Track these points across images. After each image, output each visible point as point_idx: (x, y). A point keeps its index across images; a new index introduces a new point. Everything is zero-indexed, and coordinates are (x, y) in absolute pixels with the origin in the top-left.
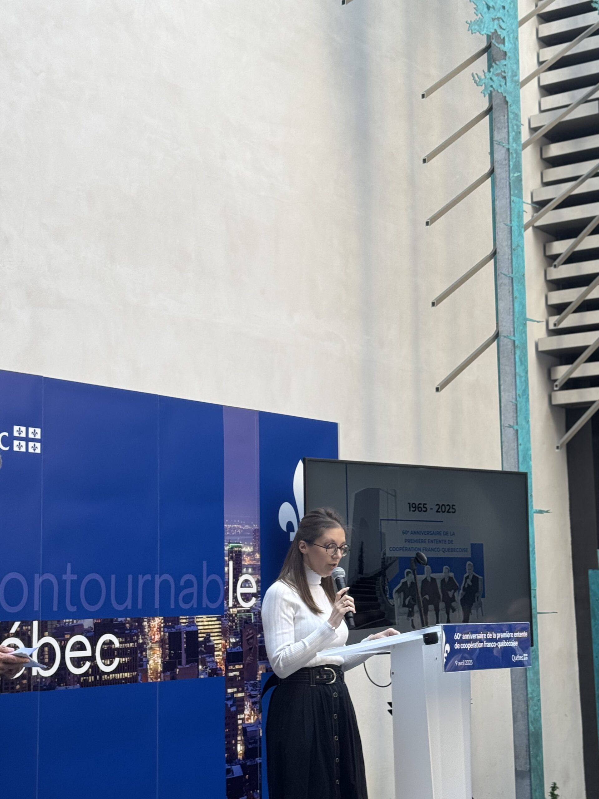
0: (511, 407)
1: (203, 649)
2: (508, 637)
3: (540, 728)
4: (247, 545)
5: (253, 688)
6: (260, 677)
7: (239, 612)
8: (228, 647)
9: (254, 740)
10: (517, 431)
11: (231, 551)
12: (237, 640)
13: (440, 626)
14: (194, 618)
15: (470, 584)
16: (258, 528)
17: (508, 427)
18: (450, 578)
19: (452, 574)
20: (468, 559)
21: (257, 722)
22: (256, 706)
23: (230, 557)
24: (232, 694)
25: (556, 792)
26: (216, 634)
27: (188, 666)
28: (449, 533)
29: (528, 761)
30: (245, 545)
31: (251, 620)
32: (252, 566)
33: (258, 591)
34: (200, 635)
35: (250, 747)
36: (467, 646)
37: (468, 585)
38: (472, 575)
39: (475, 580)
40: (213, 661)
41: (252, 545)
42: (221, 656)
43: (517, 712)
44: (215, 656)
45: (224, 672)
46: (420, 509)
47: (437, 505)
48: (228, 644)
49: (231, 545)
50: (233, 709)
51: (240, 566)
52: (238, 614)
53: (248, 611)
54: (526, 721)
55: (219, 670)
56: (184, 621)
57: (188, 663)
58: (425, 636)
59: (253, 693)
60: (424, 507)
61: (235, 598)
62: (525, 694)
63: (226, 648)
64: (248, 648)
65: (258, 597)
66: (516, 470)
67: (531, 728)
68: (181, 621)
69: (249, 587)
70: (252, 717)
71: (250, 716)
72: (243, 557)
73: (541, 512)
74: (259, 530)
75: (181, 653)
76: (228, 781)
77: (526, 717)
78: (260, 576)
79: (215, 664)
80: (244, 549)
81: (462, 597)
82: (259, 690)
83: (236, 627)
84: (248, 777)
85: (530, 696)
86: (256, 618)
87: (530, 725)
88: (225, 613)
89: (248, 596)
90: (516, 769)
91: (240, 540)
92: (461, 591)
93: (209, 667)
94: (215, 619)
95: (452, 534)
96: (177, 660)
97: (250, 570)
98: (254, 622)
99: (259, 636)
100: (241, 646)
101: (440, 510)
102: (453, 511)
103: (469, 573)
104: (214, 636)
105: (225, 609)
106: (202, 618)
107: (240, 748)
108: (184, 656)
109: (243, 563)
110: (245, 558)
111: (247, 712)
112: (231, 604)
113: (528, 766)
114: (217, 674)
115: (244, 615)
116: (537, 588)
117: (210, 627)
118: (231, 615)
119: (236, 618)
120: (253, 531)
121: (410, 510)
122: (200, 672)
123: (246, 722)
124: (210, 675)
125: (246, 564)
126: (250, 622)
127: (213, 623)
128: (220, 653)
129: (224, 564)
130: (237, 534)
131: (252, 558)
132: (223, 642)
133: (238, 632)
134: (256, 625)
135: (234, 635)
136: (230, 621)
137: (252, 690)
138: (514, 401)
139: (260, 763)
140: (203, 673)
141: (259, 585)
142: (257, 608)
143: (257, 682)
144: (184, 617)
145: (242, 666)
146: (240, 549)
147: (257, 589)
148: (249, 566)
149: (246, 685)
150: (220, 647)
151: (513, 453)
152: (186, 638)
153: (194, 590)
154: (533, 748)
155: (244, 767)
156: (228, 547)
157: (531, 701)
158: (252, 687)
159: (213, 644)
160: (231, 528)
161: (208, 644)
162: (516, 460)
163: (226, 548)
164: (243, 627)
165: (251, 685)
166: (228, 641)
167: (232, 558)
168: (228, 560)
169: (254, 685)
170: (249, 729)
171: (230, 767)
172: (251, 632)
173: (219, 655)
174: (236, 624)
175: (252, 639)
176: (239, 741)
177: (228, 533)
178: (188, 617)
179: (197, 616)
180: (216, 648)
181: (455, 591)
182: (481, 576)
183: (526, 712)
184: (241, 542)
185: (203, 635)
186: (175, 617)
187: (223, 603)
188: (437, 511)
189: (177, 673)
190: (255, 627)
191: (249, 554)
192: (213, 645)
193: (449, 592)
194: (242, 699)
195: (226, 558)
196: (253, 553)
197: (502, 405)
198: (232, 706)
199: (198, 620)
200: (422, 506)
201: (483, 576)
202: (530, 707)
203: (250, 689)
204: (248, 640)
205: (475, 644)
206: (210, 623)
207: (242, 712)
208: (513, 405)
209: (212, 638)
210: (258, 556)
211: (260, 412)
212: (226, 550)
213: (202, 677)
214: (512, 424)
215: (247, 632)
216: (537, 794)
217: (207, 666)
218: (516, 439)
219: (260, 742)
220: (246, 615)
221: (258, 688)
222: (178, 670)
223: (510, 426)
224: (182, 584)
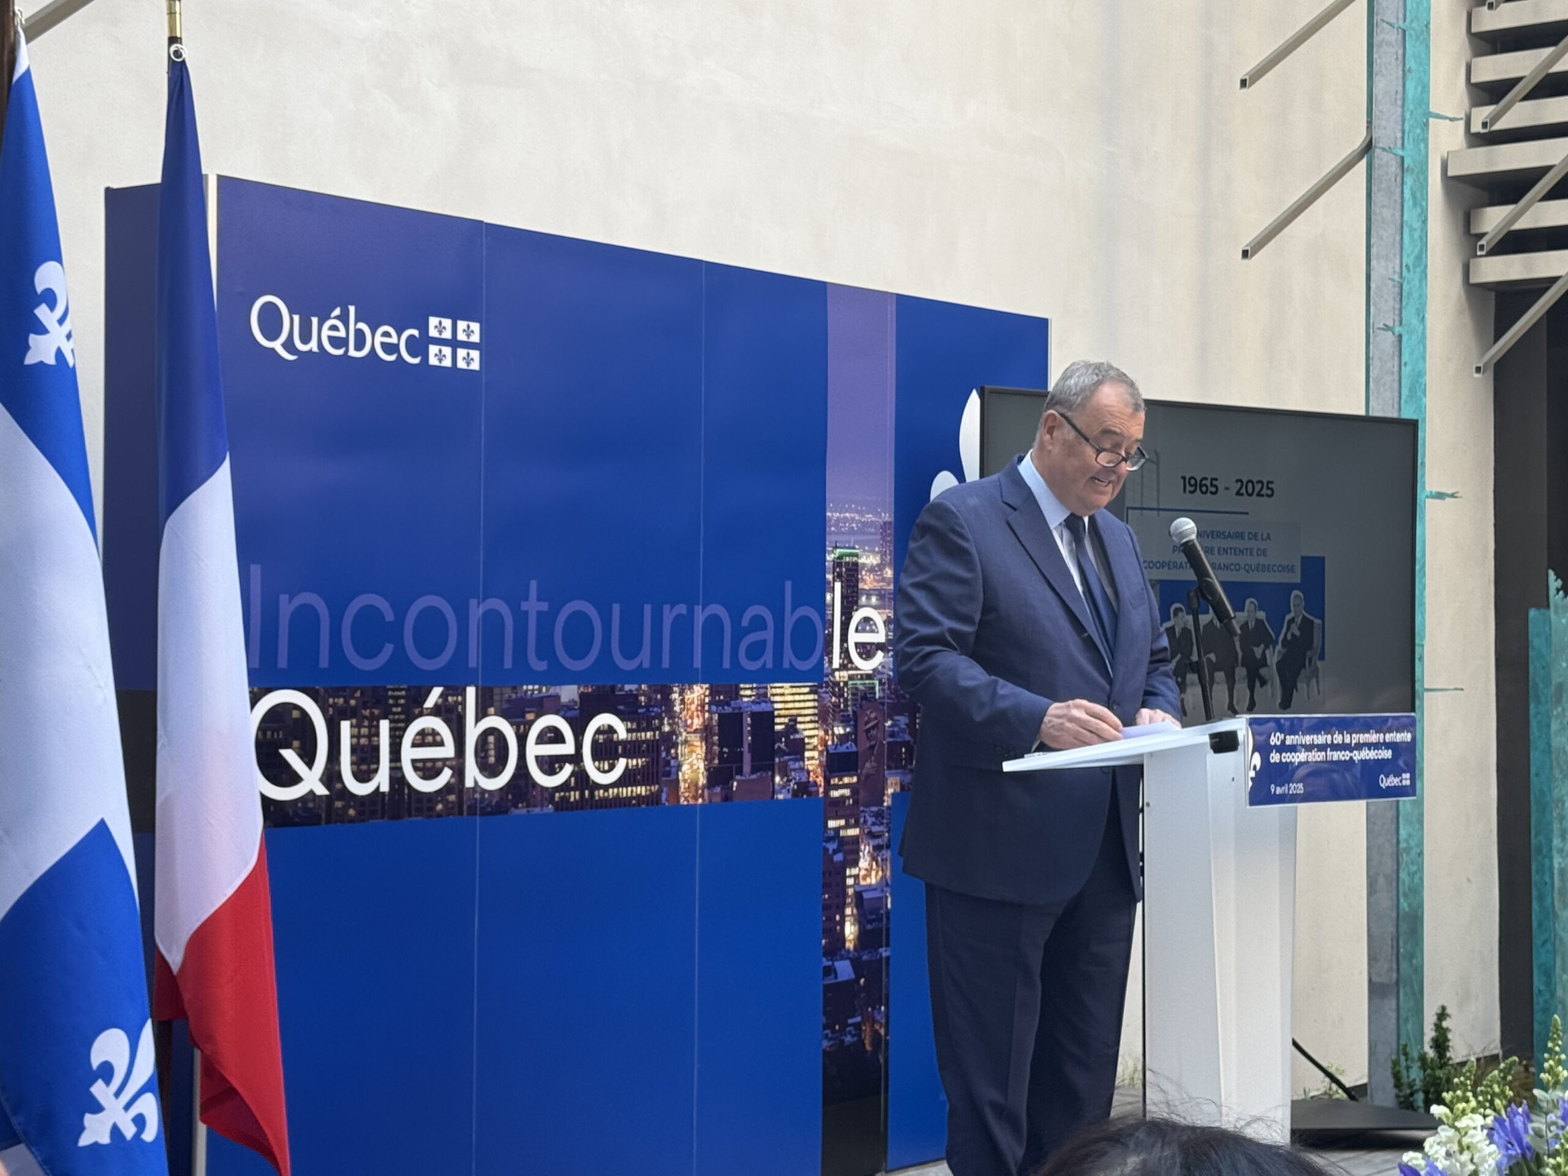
0: (1391, 291)
1: (783, 746)
2: (1374, 741)
3: (1421, 906)
4: (868, 551)
5: (876, 819)
6: (890, 800)
7: (851, 678)
8: (830, 743)
9: (877, 914)
10: (1400, 336)
11: (838, 563)
12: (848, 730)
13: (1245, 720)
14: (766, 688)
15: (1297, 633)
16: (890, 520)
17: (1384, 329)
18: (1259, 622)
19: (1261, 615)
20: (1293, 586)
21: (883, 883)
22: (881, 854)
23: (836, 574)
24: (837, 830)
25: (1445, 1024)
26: (808, 719)
27: (754, 777)
28: (1260, 536)
29: (1394, 966)
30: (865, 551)
31: (875, 694)
32: (877, 592)
33: (888, 640)
34: (777, 720)
35: (869, 927)
36: (1293, 757)
37: (1293, 635)
38: (1300, 618)
39: (1307, 625)
40: (802, 769)
41: (878, 552)
42: (816, 760)
43: (1378, 874)
44: (806, 759)
45: (821, 790)
46: (1204, 489)
47: (1237, 481)
48: (831, 737)
49: (838, 551)
50: (839, 857)
51: (854, 592)
52: (850, 682)
53: (869, 677)
54: (1395, 892)
55: (812, 786)
56: (747, 692)
57: (754, 770)
58: (1213, 736)
59: (875, 829)
60: (1212, 485)
61: (845, 652)
62: (1395, 841)
63: (826, 745)
64: (868, 745)
65: (889, 651)
66: (1395, 415)
67: (1404, 905)
68: (742, 693)
69: (872, 631)
70: (873, 873)
71: (869, 871)
72: (861, 575)
73: (1440, 496)
74: (893, 524)
75: (742, 753)
76: (827, 988)
77: (1394, 884)
79: (806, 774)
80: (862, 560)
81: (1280, 658)
82: (887, 824)
83: (846, 706)
84: (864, 982)
85: (1403, 845)
86: (883, 690)
87: (1402, 900)
88: (826, 679)
89: (869, 647)
90: (1370, 981)
91: (856, 542)
92: (1279, 647)
93: (795, 779)
94: (807, 690)
95: (1264, 537)
96: (734, 766)
97: (874, 600)
98: (880, 698)
99: (889, 723)
100: (855, 741)
101: (1243, 491)
102: (1269, 492)
103: (1295, 612)
104: (804, 723)
105: (826, 671)
106: (782, 687)
107: (850, 930)
108: (747, 757)
109: (861, 585)
110: (864, 577)
111: (864, 863)
112: (836, 664)
113: (1395, 976)
114: (809, 794)
115: (861, 684)
116: (1426, 643)
117: (797, 705)
118: (837, 684)
119: (846, 690)
120: (881, 526)
121: (1185, 491)
122: (777, 787)
123: (862, 883)
124: (795, 794)
125: (866, 587)
126: (873, 698)
127: (802, 697)
128: (815, 754)
129: (825, 587)
130: (851, 532)
131: (877, 578)
132: (821, 733)
133: (849, 715)
134: (883, 704)
135: (842, 722)
136: (834, 694)
137: (874, 824)
138: (1396, 277)
139: (888, 958)
140: (783, 791)
141: (889, 629)
142: (885, 671)
143: (882, 808)
144: (747, 686)
145: (855, 779)
146: (855, 559)
147: (887, 635)
148: (872, 592)
149: (863, 814)
150: (816, 743)
151: (1390, 380)
152: (752, 725)
153: (768, 635)
154: (1405, 943)
155: (856, 963)
156: (833, 556)
157: (1404, 855)
158: (873, 819)
159: (802, 737)
160: (838, 520)
161: (792, 737)
162: (1396, 394)
163: (830, 557)
164: (858, 706)
165: (872, 814)
166: (830, 732)
167: (839, 576)
168: (832, 580)
169: (879, 815)
170: (866, 896)
171: (830, 963)
172: (873, 715)
173: (813, 758)
174: (846, 700)
175: (876, 730)
176: (849, 916)
177: (833, 529)
178: (755, 685)
179: (772, 685)
180: (808, 744)
181: (1267, 647)
182: (1319, 619)
183: (1395, 876)
184: (857, 547)
185: (782, 720)
186: (731, 686)
187: (821, 660)
188: (1238, 493)
189: (734, 789)
190: (881, 707)
191: (872, 570)
192: (803, 739)
193: (1255, 649)
194: (855, 840)
195: (829, 577)
196: (881, 567)
197: (1373, 285)
198: (835, 852)
199: (774, 691)
200: (1208, 483)
201: (1322, 618)
202: (1403, 866)
203: (869, 823)
204: (868, 731)
205: (1310, 753)
206: (797, 698)
207: (855, 863)
208: (1394, 286)
209: (799, 726)
210: (889, 573)
211: (901, 299)
212: (829, 561)
213: (781, 797)
214: (1390, 324)
215: (867, 715)
216: (1409, 1026)
217: (790, 778)
218: (1397, 353)
219: (888, 919)
220: (865, 684)
221: (885, 821)
222: (735, 784)
223: (1387, 328)
224: (745, 622)
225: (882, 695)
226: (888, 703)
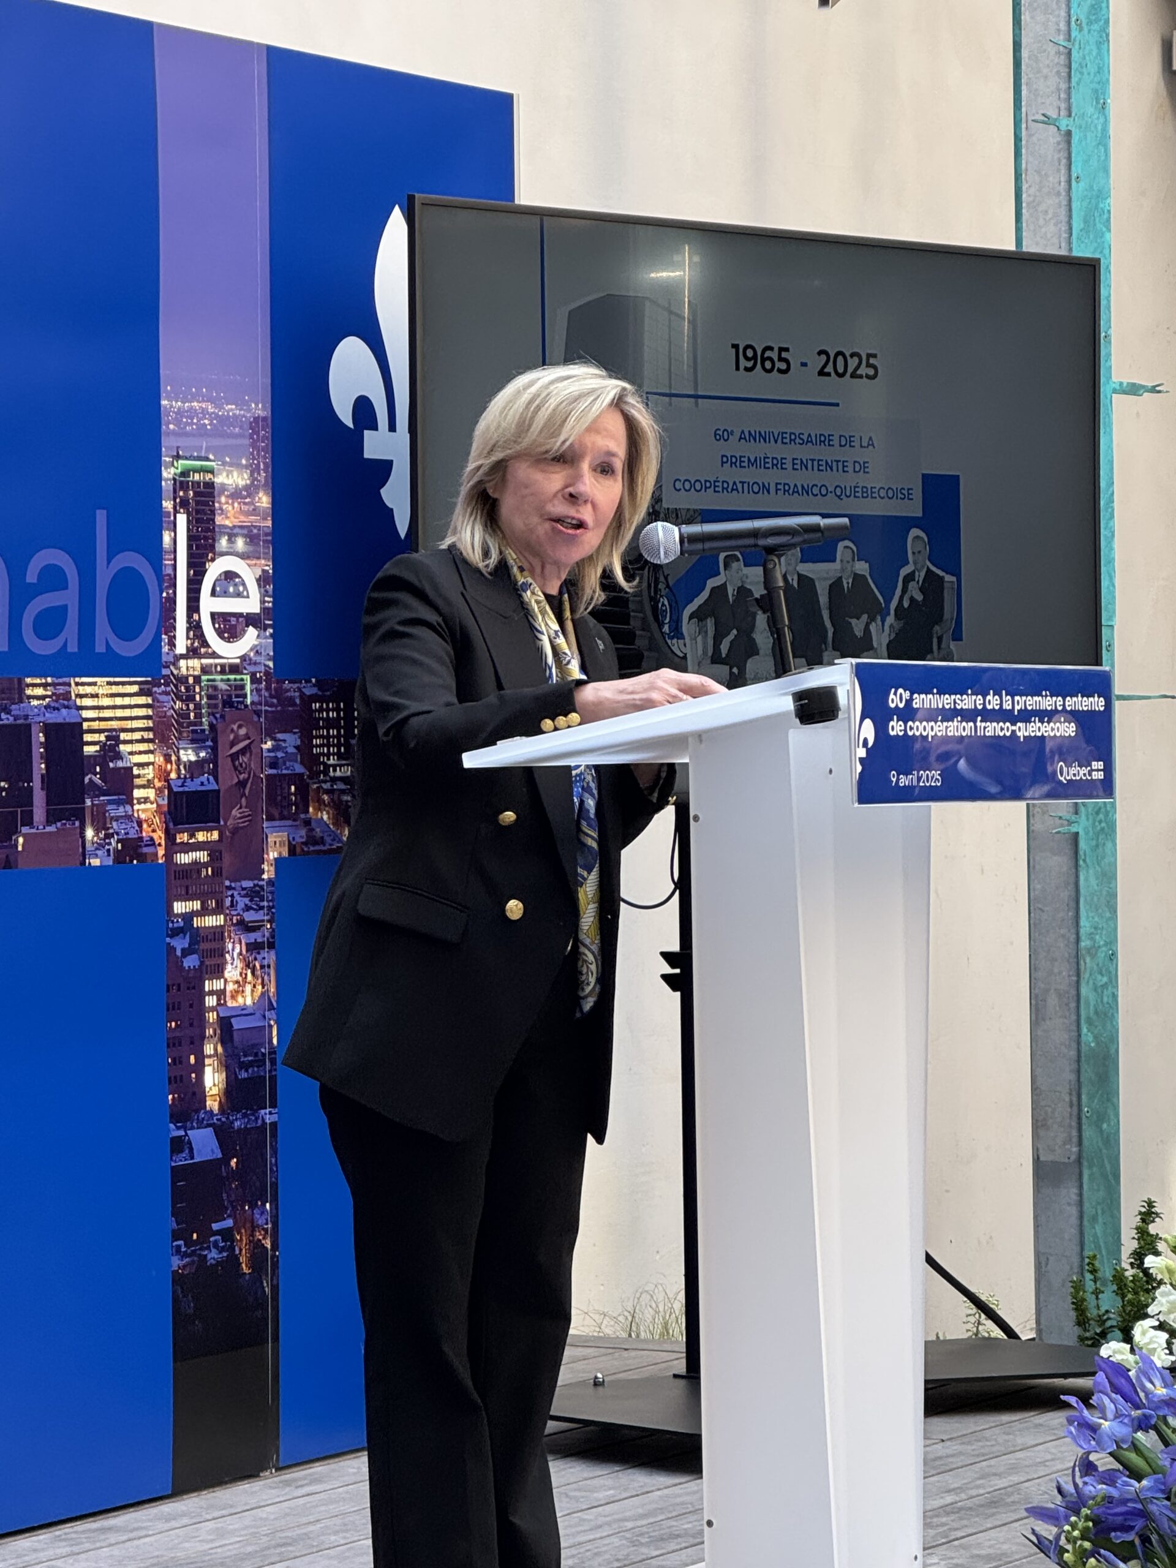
0: (1052, 59)
1: (97, 779)
2: (1049, 708)
3: (1114, 1039)
4: (231, 465)
5: (251, 901)
6: (272, 869)
7: (205, 670)
8: (173, 775)
9: (256, 1055)
10: (1069, 133)
11: (181, 483)
12: (203, 754)
13: (846, 668)
14: (69, 685)
15: (919, 597)
16: (264, 414)
17: (1043, 122)
18: (858, 578)
19: (862, 568)
20: (910, 523)
21: (265, 1004)
22: (259, 957)
23: (178, 500)
24: (188, 917)
25: (1152, 1228)
26: (137, 736)
27: (51, 829)
28: (857, 439)
29: (1075, 1133)
30: (224, 464)
31: (245, 696)
32: (245, 532)
33: (264, 610)
34: (87, 737)
35: (244, 1075)
36: (925, 732)
37: (912, 599)
38: (923, 574)
39: (932, 585)
40: (129, 818)
41: (246, 467)
42: (152, 803)
43: (1047, 991)
44: (135, 802)
45: (161, 852)
46: (768, 365)
47: (820, 353)
48: (174, 766)
49: (182, 464)
50: (191, 962)
51: (208, 530)
52: (204, 678)
53: (234, 669)
54: (1074, 1017)
55: (146, 846)
56: (37, 691)
57: (52, 817)
58: (799, 696)
59: (249, 916)
60: (781, 359)
61: (195, 628)
62: (1073, 937)
63: (167, 780)
64: (236, 780)
65: (265, 628)
66: (1063, 252)
67: (1087, 1036)
68: (29, 692)
69: (239, 595)
70: (248, 988)
71: (240, 984)
72: (219, 502)
73: (1134, 390)
74: (269, 421)
75: (31, 789)
76: (177, 1173)
77: (1073, 1005)
78: (270, 563)
79: (135, 825)
80: (220, 479)
81: (893, 636)
82: (270, 908)
83: (199, 716)
84: (237, 1163)
85: (1084, 943)
86: (258, 690)
87: (1084, 1030)
88: (165, 672)
89: (233, 621)
90: (1037, 1161)
91: (208, 449)
92: (890, 619)
93: (118, 834)
94: (135, 689)
95: (865, 444)
96: (19, 810)
97: (240, 544)
98: (252, 703)
99: (269, 744)
100: (215, 774)
101: (829, 369)
102: (871, 372)
103: (915, 563)
104: (131, 742)
105: (164, 659)
106: (95, 684)
107: (213, 1080)
108: (39, 798)
109: (219, 520)
110: (224, 507)
111: (233, 971)
112: (181, 648)
113: (1075, 1149)
114: (142, 858)
115: (222, 680)
116: (1117, 623)
117: (119, 713)
118: (183, 680)
119: (197, 689)
120: (251, 423)
121: (737, 368)
122: (88, 846)
123: (230, 1003)
124: (120, 858)
125: (227, 523)
126: (242, 703)
127: (127, 701)
128: (151, 793)
129: (158, 522)
130: (202, 432)
131: (245, 508)
132: (160, 760)
133: (203, 731)
134: (258, 713)
135: (193, 741)
136: (179, 697)
137: (248, 908)
138: (1061, 39)
139: (274, 1125)
140: (99, 853)
141: (266, 591)
142: (261, 659)
143: (261, 883)
144: (38, 681)
145: (215, 835)
146: (209, 476)
147: (263, 602)
148: (236, 531)
149: (230, 893)
150: (150, 777)
151: (1053, 204)
152: (46, 745)
153: (69, 598)
154: (1091, 1098)
155: (223, 1133)
156: (172, 470)
157: (1088, 960)
158: (247, 900)
159: (129, 765)
160: (180, 412)
161: (111, 765)
162: (1064, 227)
163: (168, 473)
164: (218, 716)
165: (243, 893)
166: (174, 758)
167: (184, 503)
168: (172, 510)
169: (254, 894)
170: (237, 1024)
171: (182, 1133)
172: (243, 732)
173: (146, 800)
174: (198, 707)
175: (248, 755)
176: (210, 1056)
177: (171, 426)
178: (49, 680)
179: (77, 679)
180: (139, 776)
181: (872, 619)
182: (953, 575)
183: (1074, 992)
184: (211, 457)
185: (96, 737)
186: (11, 680)
187: (157, 640)
188: (822, 373)
189: (20, 848)
190: (256, 719)
191: (236, 495)
192: (131, 769)
193: (854, 621)
194: (218, 935)
195: (168, 505)
196: (250, 490)
197: (1025, 54)
198: (186, 953)
199: (82, 690)
200: (774, 355)
201: (957, 574)
202: (1085, 976)
203: (241, 905)
205: (950, 723)
206: (119, 701)
207: (218, 971)
208: (1059, 53)
209: (123, 748)
210: (264, 500)
211: (273, 53)
212: (167, 480)
213: (96, 862)
214: (1053, 114)
215: (232, 730)
216: (1099, 1229)
217: (111, 831)
218: (1064, 161)
219: (273, 1062)
220: (228, 680)
221: (265, 904)
222: (21, 840)
223: (1047, 120)
224: (31, 577)
225: (256, 699)
226: (266, 711)
